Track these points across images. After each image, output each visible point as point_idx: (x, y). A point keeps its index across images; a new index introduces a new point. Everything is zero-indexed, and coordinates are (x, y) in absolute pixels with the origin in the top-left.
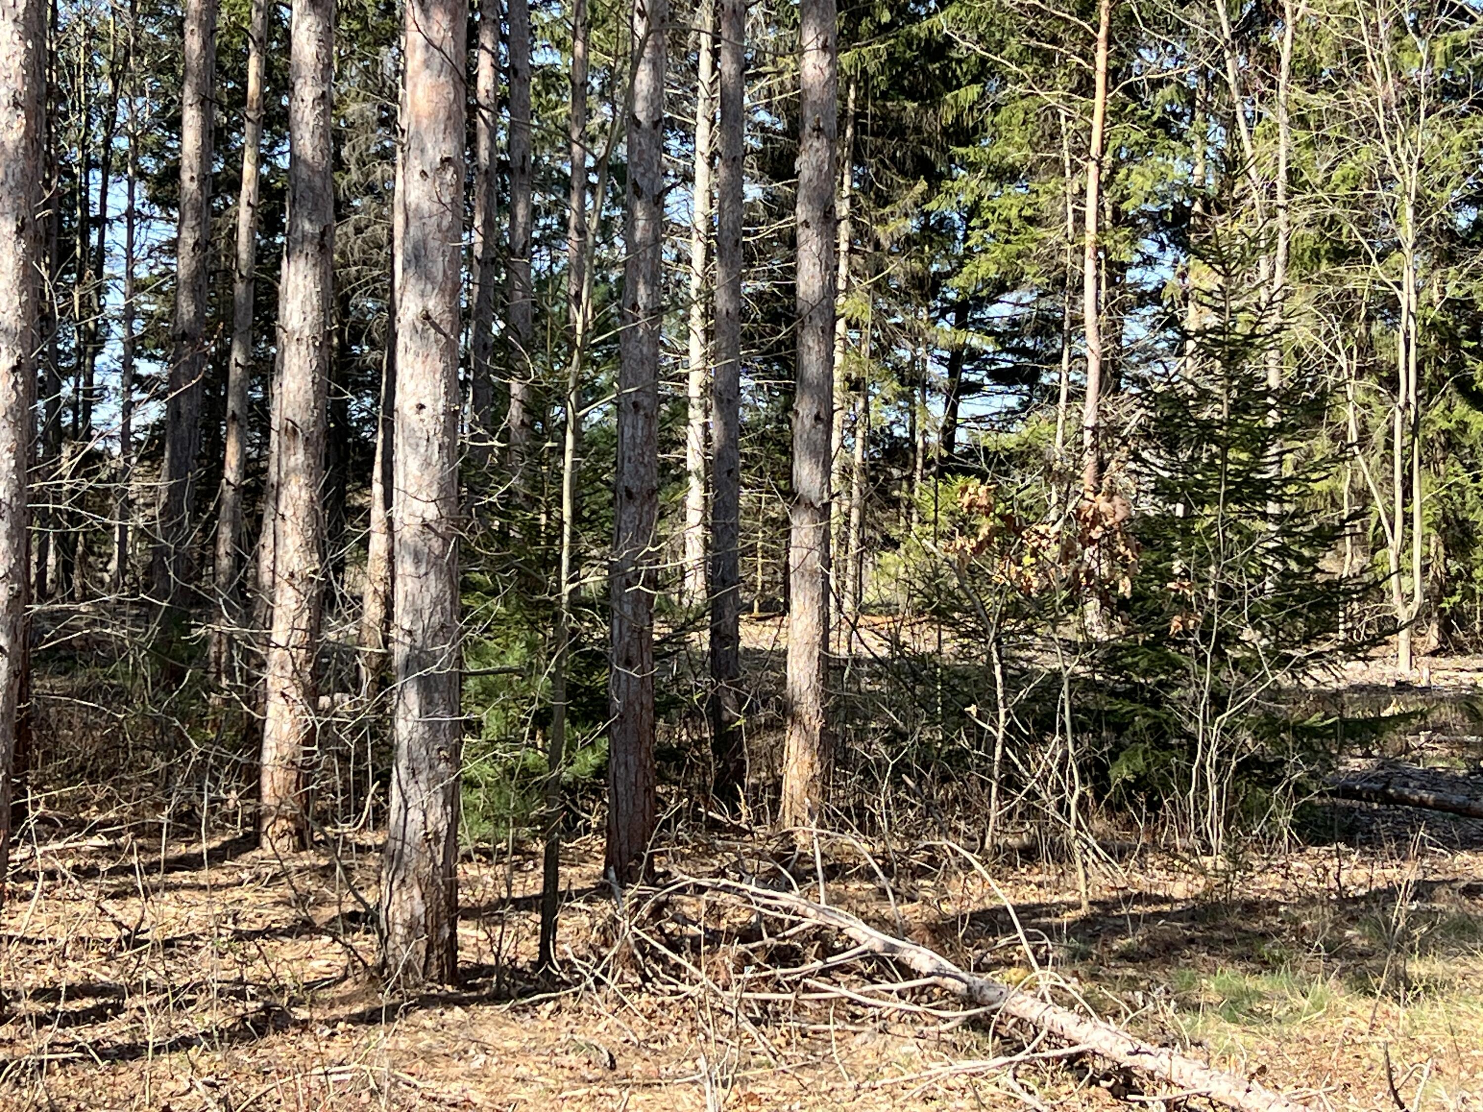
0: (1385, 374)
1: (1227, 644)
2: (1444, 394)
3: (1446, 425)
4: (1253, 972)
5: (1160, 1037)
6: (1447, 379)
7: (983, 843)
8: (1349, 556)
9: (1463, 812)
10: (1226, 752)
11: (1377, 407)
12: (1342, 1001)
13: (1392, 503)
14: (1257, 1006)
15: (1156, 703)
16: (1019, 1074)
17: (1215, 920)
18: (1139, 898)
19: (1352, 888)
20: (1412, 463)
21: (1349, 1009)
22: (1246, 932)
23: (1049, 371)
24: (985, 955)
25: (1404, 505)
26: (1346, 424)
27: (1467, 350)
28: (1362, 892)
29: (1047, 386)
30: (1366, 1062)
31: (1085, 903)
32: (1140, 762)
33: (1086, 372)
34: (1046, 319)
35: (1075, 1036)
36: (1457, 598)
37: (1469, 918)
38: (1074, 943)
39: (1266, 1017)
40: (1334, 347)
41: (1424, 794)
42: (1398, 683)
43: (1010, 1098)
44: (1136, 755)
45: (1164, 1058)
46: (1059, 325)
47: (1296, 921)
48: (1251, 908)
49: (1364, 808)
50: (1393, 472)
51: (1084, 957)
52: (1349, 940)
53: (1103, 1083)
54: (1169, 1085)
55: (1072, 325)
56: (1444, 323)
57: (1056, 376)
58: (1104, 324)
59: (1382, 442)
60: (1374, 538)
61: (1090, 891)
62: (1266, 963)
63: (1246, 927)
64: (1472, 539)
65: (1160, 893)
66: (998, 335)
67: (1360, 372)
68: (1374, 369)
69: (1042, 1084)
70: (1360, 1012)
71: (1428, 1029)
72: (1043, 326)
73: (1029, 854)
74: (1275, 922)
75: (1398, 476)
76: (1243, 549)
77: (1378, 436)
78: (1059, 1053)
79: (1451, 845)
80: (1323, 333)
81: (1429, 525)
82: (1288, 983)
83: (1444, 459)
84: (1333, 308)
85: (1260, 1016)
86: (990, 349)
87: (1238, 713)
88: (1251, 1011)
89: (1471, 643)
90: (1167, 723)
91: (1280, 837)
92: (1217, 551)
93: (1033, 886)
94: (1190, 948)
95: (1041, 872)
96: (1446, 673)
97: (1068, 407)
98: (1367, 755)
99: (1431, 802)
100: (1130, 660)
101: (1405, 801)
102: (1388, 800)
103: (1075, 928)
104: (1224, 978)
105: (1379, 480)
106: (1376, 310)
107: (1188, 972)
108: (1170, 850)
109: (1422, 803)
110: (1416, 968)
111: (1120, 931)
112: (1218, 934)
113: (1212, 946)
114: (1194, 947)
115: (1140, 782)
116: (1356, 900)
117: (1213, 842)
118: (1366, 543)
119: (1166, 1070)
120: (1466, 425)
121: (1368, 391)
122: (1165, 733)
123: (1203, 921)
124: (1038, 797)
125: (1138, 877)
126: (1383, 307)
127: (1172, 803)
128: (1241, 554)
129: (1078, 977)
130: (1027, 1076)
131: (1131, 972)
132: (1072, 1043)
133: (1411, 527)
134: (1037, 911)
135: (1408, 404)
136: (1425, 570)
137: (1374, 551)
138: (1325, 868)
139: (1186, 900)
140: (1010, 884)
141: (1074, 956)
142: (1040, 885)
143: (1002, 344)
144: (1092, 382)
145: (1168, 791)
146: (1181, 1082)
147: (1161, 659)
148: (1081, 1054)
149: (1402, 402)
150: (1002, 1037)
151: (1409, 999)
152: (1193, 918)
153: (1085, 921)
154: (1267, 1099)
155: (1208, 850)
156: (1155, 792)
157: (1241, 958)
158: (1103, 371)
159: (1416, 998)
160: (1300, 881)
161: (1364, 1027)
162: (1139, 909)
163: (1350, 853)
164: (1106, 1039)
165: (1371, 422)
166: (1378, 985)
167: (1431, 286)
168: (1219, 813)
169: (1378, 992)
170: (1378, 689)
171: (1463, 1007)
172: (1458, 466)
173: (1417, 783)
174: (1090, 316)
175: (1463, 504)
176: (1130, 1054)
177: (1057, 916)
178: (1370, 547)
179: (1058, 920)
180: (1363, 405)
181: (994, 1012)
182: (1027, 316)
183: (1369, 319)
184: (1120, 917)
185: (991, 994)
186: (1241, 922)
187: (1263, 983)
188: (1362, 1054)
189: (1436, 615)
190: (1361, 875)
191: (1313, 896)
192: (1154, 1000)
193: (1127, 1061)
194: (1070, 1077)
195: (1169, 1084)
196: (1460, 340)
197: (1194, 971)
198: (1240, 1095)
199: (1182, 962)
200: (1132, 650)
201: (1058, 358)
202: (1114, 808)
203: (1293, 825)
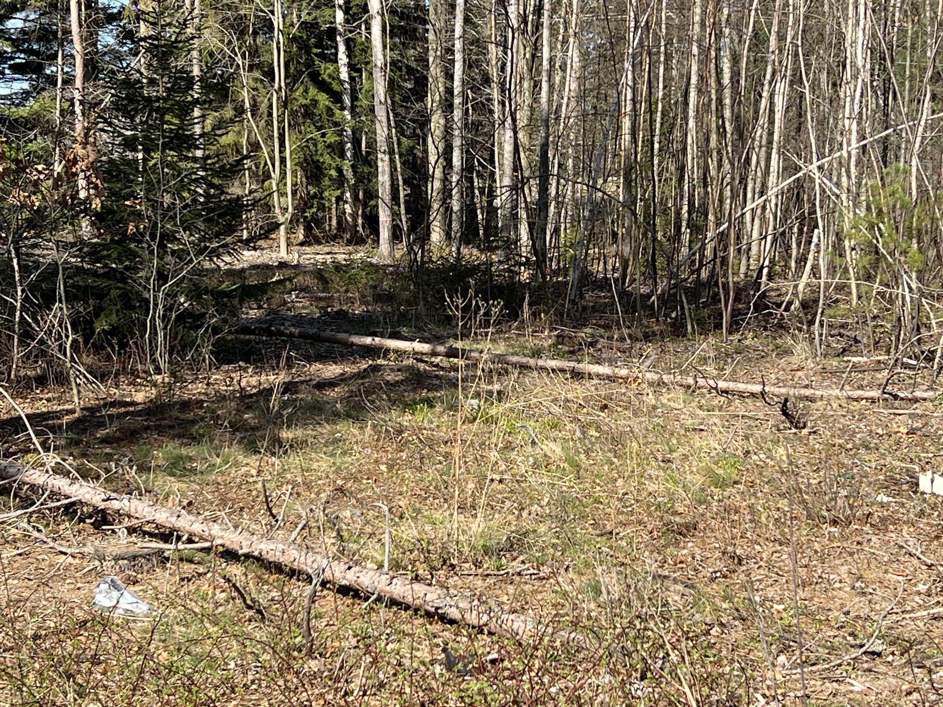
0: (266, 69)
1: (168, 241)
2: (302, 82)
3: (304, 102)
4: (186, 445)
5: (126, 489)
6: (304, 72)
7: (9, 375)
8: (248, 185)
9: (316, 339)
10: (168, 309)
11: (262, 90)
12: (241, 458)
13: (273, 151)
14: (188, 465)
15: (123, 280)
16: (32, 520)
17: (163, 414)
18: (113, 404)
19: (249, 389)
20: (284, 126)
21: (245, 462)
22: (182, 420)
23: (50, 65)
24: (11, 447)
25: (281, 152)
26: (243, 101)
27: (316, 55)
28: (254, 391)
29: (48, 75)
30: (254, 493)
31: (78, 409)
32: (114, 318)
33: (74, 66)
34: (46, 30)
35: (68, 492)
36: (314, 210)
37: (318, 402)
38: (71, 435)
39: (193, 471)
40: (233, 51)
41: (293, 329)
42: (280, 263)
43: (25, 536)
44: (111, 314)
45: (125, 501)
46: (55, 33)
47: (213, 411)
48: (186, 405)
49: (257, 340)
50: (273, 132)
51: (77, 443)
52: (246, 420)
53: (88, 521)
54: (129, 518)
55: (63, 34)
56: (301, 37)
57: (54, 69)
58: (85, 34)
59: (266, 112)
60: (263, 173)
61: (82, 403)
62: (195, 438)
63: (183, 417)
64: (322, 173)
65: (128, 400)
66: (13, 41)
67: (251, 68)
68: (259, 66)
69: (48, 525)
70: (252, 464)
71: (292, 470)
72: (44, 35)
73: (41, 381)
74: (201, 412)
75: (276, 134)
76: (174, 180)
77: (263, 108)
78: (58, 504)
79: (309, 359)
80: (226, 42)
81: (296, 164)
82: (208, 449)
83: (304, 123)
84: (232, 26)
85: (190, 471)
86: (9, 50)
87: (177, 284)
88: (185, 468)
89: (323, 237)
90: (131, 293)
91: (204, 361)
92: (159, 182)
93: (44, 401)
94: (146, 433)
95: (49, 392)
96: (308, 256)
97: (63, 89)
98: (260, 307)
99: (296, 335)
100: (105, 253)
101: (282, 334)
102: (271, 334)
103: (71, 426)
104: (168, 449)
105: (265, 136)
106: (259, 28)
107: (145, 448)
108: (134, 373)
109: (292, 335)
110: (286, 434)
111: (101, 425)
112: (164, 423)
113: (160, 430)
114: (149, 432)
115: (114, 331)
116: (251, 396)
117: (162, 367)
118: (258, 176)
119: (127, 509)
120: (317, 101)
121: (256, 80)
122: (130, 299)
123: (155, 415)
124: (45, 343)
125: (113, 391)
126: (263, 26)
127: (135, 343)
128: (173, 182)
129: (73, 456)
130: (38, 520)
131: (108, 450)
132: (67, 497)
133: (285, 166)
134: (47, 416)
135: (280, 88)
136: (294, 193)
137: (263, 182)
138: (231, 378)
139: (145, 403)
140: (28, 400)
141: (71, 443)
142: (48, 400)
143: (17, 47)
144: (79, 72)
145: (133, 335)
146: (137, 515)
147: (125, 251)
148: (73, 504)
149: (276, 86)
150: (21, 498)
151: (281, 453)
152: (148, 414)
153: (78, 420)
154: (190, 520)
155: (158, 371)
156: (125, 336)
157: (179, 436)
158: (85, 66)
159: (285, 452)
160: (216, 386)
161: (254, 472)
162: (114, 411)
163: (248, 368)
164: (88, 493)
165: (259, 100)
166: (262, 446)
167: (292, 14)
168: (165, 348)
169: (263, 451)
170: (267, 267)
171: (313, 455)
172: (312, 127)
173: (289, 323)
174: (75, 28)
175: (316, 151)
176: (104, 500)
177: (59, 419)
178: (262, 178)
179: (60, 421)
180: (253, 89)
181: (14, 481)
182: (33, 28)
183: (255, 33)
184: (101, 416)
185: (12, 470)
186: (179, 415)
187: (191, 451)
188: (252, 488)
189: (302, 220)
190: (254, 381)
191: (225, 396)
192: (122, 467)
193: (102, 506)
194: (66, 518)
195: (129, 516)
196: (311, 48)
197: (149, 447)
198: (174, 519)
199: (141, 441)
200: (105, 246)
201: (55, 56)
202: (98, 348)
203: (212, 352)
